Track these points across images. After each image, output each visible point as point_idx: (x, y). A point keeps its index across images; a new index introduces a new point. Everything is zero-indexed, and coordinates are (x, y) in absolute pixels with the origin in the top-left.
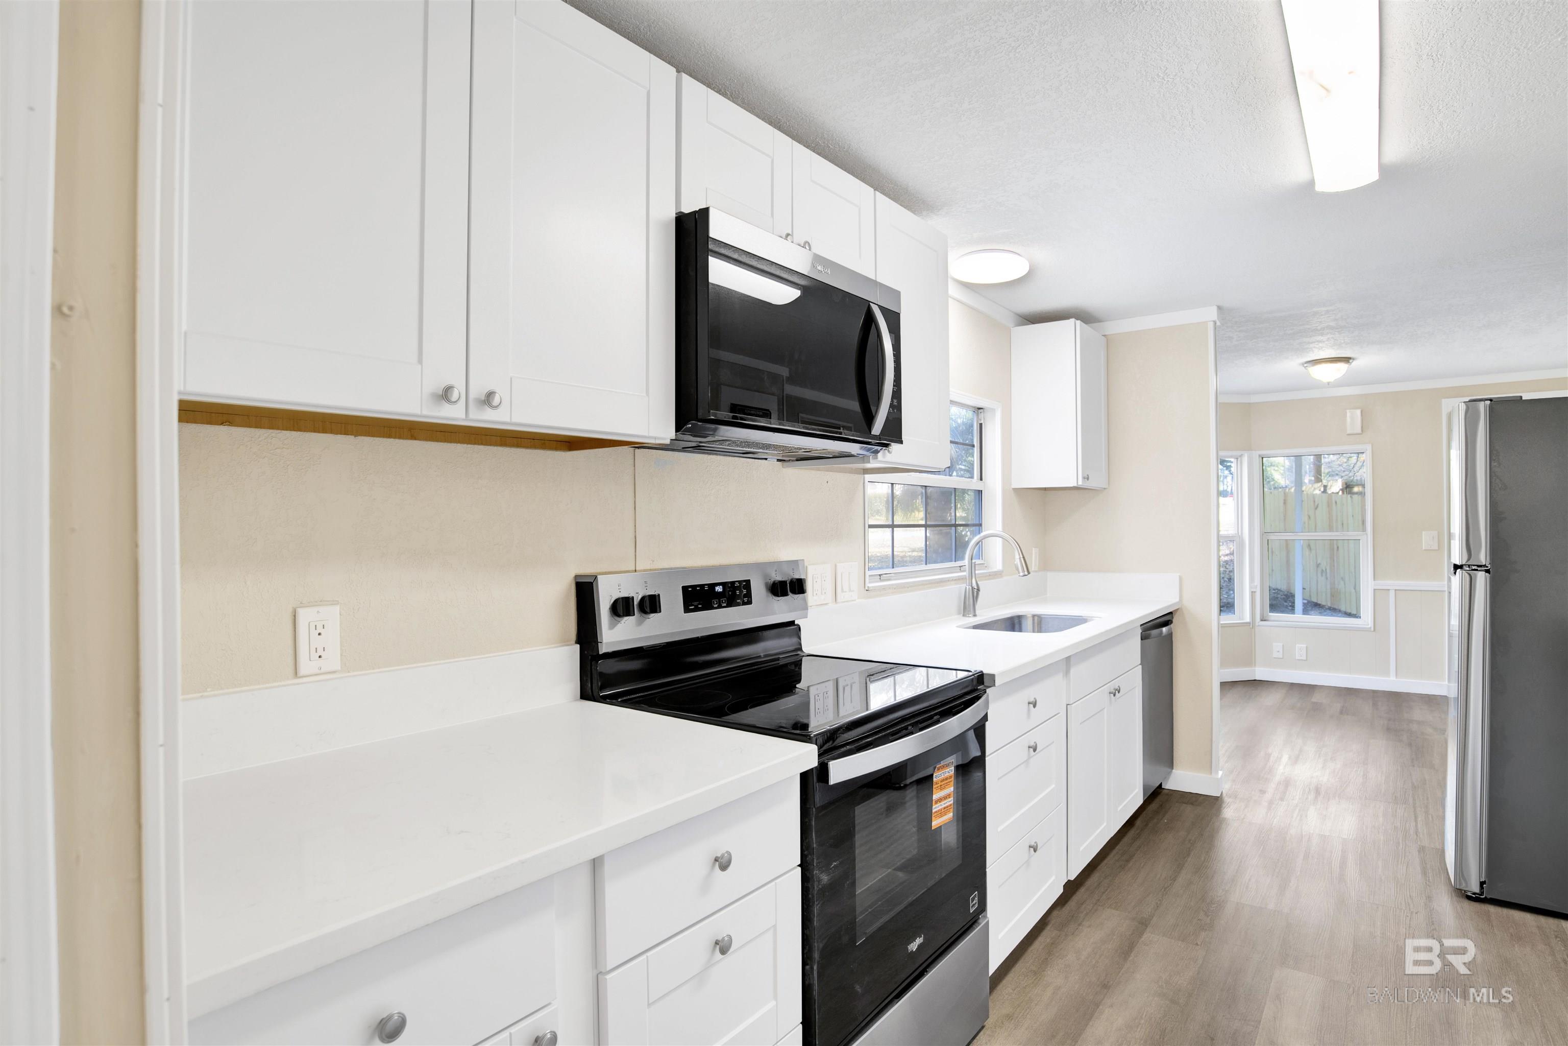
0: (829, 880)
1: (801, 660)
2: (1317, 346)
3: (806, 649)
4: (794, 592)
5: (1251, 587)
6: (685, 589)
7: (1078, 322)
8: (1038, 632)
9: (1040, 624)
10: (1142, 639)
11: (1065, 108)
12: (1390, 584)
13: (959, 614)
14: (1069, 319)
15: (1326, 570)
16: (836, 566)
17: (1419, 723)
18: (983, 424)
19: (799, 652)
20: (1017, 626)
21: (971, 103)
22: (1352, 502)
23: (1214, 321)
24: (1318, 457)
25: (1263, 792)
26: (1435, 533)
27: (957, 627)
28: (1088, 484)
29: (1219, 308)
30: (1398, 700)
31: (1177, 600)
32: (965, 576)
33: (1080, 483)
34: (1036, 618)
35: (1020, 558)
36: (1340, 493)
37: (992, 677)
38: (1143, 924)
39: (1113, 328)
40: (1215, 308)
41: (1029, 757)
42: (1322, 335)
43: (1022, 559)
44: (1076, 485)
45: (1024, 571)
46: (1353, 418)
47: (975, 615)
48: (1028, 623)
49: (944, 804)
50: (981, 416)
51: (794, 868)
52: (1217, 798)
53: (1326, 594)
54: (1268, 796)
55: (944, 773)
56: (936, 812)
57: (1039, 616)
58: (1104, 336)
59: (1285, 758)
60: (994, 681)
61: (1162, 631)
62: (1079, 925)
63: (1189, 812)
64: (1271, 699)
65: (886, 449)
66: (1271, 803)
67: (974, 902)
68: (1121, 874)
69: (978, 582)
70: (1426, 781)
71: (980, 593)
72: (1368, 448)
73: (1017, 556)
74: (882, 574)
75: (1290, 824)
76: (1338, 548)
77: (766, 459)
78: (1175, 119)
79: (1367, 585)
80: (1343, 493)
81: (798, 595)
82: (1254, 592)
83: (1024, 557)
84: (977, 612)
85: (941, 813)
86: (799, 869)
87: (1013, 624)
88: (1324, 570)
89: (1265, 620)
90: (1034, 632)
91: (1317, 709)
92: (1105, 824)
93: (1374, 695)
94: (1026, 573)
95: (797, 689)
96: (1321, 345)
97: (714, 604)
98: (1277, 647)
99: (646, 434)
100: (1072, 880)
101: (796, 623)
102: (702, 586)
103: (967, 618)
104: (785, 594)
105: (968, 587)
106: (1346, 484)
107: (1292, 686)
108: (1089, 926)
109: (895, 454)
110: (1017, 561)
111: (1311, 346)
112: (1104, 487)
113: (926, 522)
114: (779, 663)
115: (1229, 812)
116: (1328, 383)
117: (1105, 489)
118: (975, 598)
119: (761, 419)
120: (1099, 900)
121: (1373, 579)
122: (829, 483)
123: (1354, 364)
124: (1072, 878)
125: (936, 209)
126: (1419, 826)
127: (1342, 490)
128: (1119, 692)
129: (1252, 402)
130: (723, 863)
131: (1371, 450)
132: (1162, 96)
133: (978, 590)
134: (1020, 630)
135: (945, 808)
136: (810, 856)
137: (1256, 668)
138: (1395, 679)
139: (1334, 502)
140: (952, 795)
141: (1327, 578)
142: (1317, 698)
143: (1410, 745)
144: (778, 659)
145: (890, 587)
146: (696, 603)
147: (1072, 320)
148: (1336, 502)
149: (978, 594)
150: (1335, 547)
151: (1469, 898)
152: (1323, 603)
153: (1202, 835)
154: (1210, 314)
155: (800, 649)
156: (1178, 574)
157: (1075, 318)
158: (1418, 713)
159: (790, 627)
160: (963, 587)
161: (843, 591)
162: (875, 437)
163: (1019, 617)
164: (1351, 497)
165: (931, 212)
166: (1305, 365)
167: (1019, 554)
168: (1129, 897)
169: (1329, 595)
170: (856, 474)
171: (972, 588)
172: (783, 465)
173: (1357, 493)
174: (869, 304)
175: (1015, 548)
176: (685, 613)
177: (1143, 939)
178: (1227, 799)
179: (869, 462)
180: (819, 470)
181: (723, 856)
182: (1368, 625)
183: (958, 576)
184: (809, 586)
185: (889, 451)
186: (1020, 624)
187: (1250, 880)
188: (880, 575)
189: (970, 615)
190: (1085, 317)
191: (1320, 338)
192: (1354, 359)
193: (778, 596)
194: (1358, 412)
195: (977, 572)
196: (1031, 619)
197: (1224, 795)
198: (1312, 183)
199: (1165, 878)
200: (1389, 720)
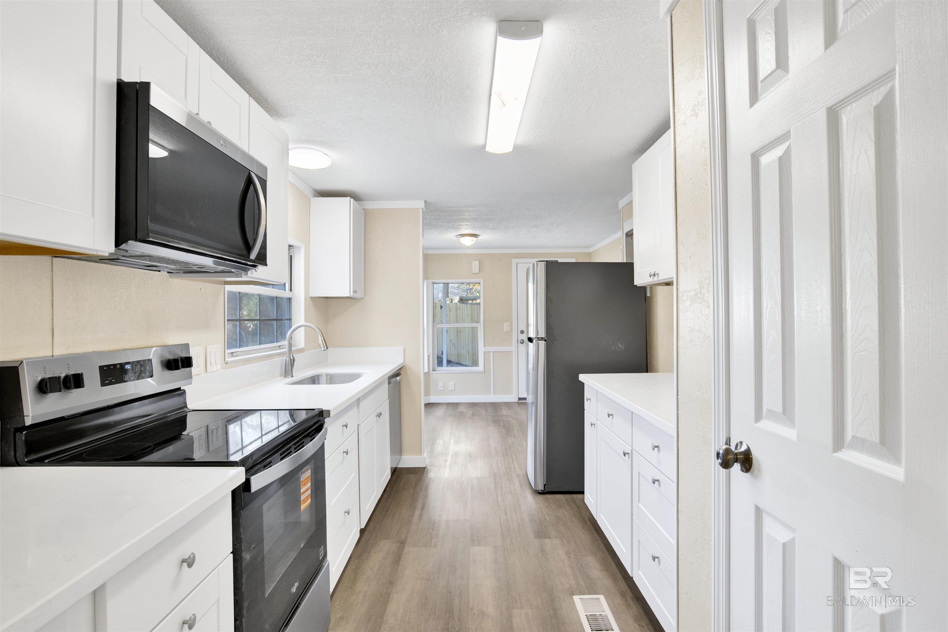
0: (250, 558)
1: (186, 415)
2: (465, 227)
3: (190, 406)
4: (183, 367)
5: (428, 353)
6: (101, 368)
7: (352, 200)
8: (329, 384)
9: (332, 379)
10: (388, 384)
11: (378, 77)
12: (492, 349)
13: (281, 376)
14: (347, 197)
15: (455, 343)
16: (206, 347)
17: (505, 416)
18: (293, 256)
19: (185, 409)
20: (316, 382)
21: (325, 58)
22: (467, 307)
23: (422, 208)
24: (446, 285)
25: (445, 461)
26: (509, 323)
27: (285, 384)
28: (357, 296)
29: (425, 202)
30: (495, 406)
31: (402, 361)
32: (285, 351)
33: (352, 294)
34: (328, 376)
35: (322, 340)
36: (458, 303)
37: (328, 412)
38: (402, 544)
39: (370, 205)
40: (424, 201)
41: (344, 458)
42: (469, 222)
43: (323, 340)
44: (349, 295)
45: (324, 348)
46: (475, 265)
47: (292, 376)
48: (323, 379)
49: (307, 494)
50: (292, 251)
51: (229, 555)
52: (424, 468)
53: (455, 356)
54: (449, 462)
55: (306, 475)
56: (303, 500)
57: (330, 375)
58: (363, 209)
59: (452, 442)
60: (330, 414)
61: (397, 379)
62: (369, 553)
63: (412, 477)
64: (439, 412)
65: (254, 269)
66: (450, 466)
67: (322, 553)
68: (385, 519)
69: (294, 355)
70: (513, 443)
71: (295, 362)
72: (482, 281)
73: (320, 339)
74: (233, 353)
75: (461, 475)
76: (460, 331)
77: (160, 271)
78: (432, 99)
79: (481, 350)
80: (459, 303)
81: (185, 369)
82: (430, 356)
83: (324, 339)
84: (294, 374)
85: (305, 500)
86: (232, 554)
87: (314, 380)
88: (454, 343)
89: (434, 371)
90: (327, 384)
91: (462, 415)
92: (376, 492)
93: (485, 405)
94: (326, 349)
95: (182, 435)
96: (467, 227)
97: (124, 378)
98: (440, 384)
99: (92, 247)
100: (363, 528)
101: (182, 388)
102: (115, 365)
103: (287, 378)
104: (177, 368)
105: (287, 359)
106: (461, 299)
107: (448, 404)
108: (375, 553)
109: (260, 272)
110: (320, 342)
111: (463, 227)
112: (362, 297)
113: (260, 318)
114: (167, 420)
115: (432, 474)
116: (468, 247)
117: (362, 298)
118: (292, 365)
119: (184, 243)
120: (376, 536)
121: (483, 347)
122: (202, 290)
123: (480, 238)
124: (363, 527)
125: (282, 117)
126: (515, 465)
127: (459, 301)
128: (381, 415)
129: (429, 253)
130: (190, 562)
131: (483, 282)
132: (429, 85)
133: (294, 360)
134: (319, 384)
135: (307, 497)
136: (238, 544)
137: (431, 397)
138: (493, 396)
139: (458, 307)
140: (310, 488)
141: (455, 347)
142: (461, 409)
143: (504, 427)
144: (166, 417)
145: (240, 361)
146: (110, 379)
147: (349, 198)
148: (460, 308)
149: (294, 362)
150: (459, 331)
151: (540, 493)
152: (454, 361)
153: (422, 489)
154: (421, 205)
155: (186, 407)
156: (403, 347)
157: (350, 197)
158: (505, 412)
159: (178, 392)
160: (285, 358)
161: (211, 365)
162: (251, 261)
163: (318, 376)
164: (466, 305)
165: (278, 118)
166: (458, 236)
167: (321, 336)
168: (392, 530)
169: (456, 356)
170: (220, 284)
171: (291, 359)
172: (170, 276)
173: (469, 304)
174: (250, 172)
175: (319, 334)
176: (101, 386)
177: (405, 552)
178: (429, 468)
179: (241, 277)
180: (195, 280)
181: (189, 557)
182: (482, 370)
183: (280, 352)
184: (194, 362)
185: (255, 270)
186: (319, 380)
187: (449, 507)
188: (232, 353)
189: (289, 377)
190: (355, 197)
191: (467, 223)
192: (479, 236)
193: (172, 370)
194: (477, 262)
195: (293, 349)
196: (325, 377)
197: (428, 466)
198: (484, 146)
199: (409, 516)
200: (493, 416)
